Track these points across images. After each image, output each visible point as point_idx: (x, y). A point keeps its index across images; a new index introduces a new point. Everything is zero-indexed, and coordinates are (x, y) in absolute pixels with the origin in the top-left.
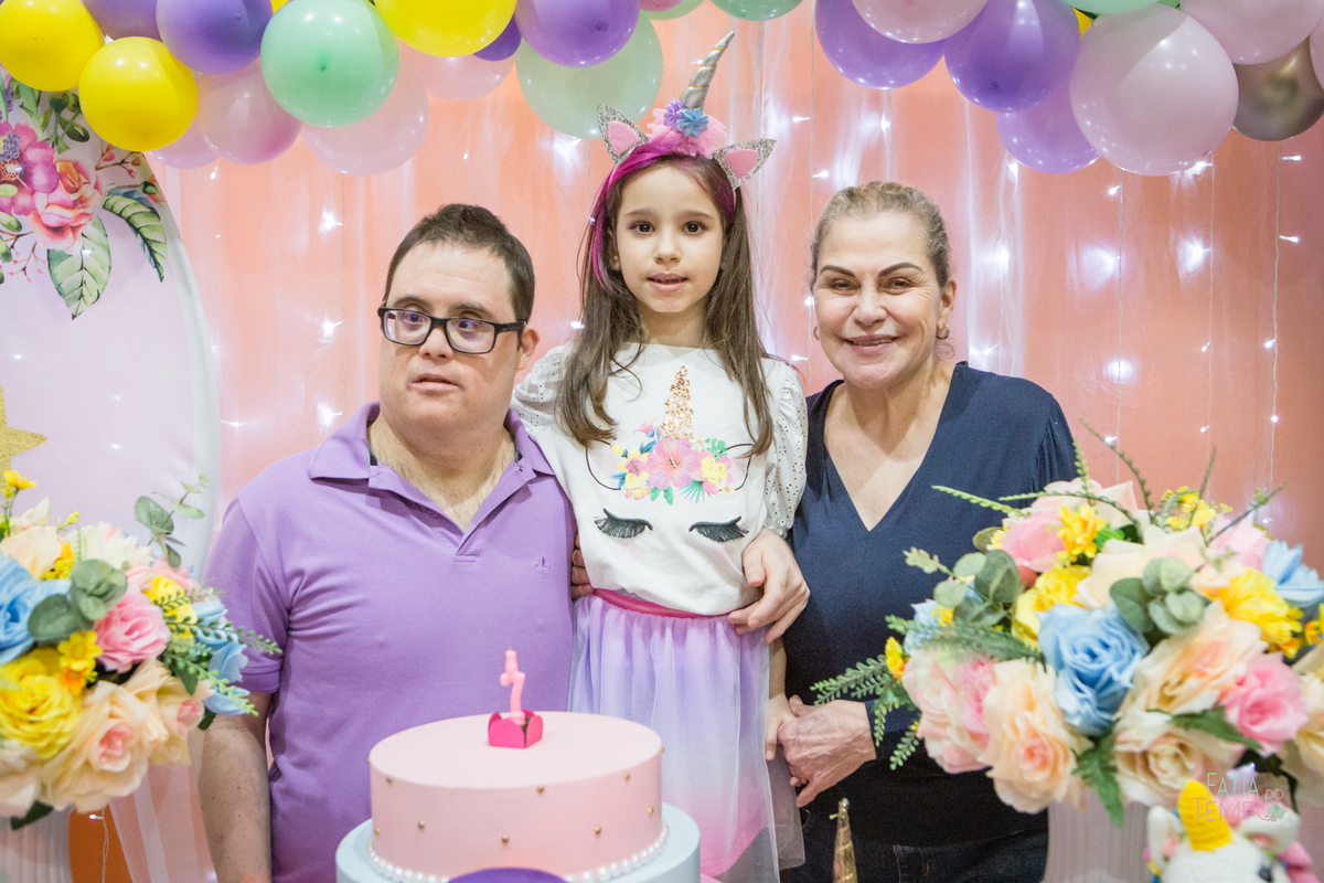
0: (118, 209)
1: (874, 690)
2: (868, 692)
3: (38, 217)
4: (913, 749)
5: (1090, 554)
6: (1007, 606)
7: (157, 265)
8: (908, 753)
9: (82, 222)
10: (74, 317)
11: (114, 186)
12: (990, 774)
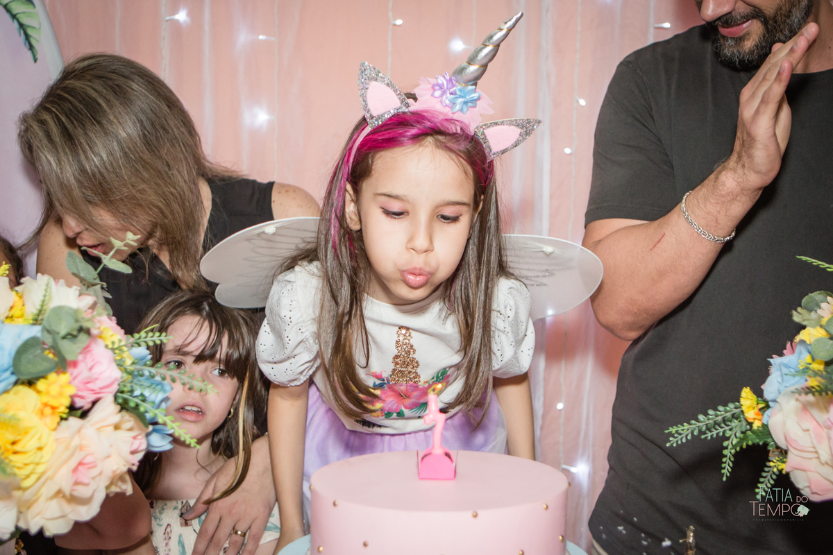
1: (724, 432)
2: (717, 434)
7: (31, 48)
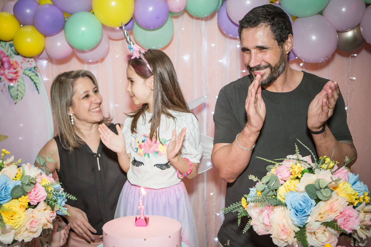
0: (27, 74)
1: (238, 211)
2: (236, 211)
3: (6, 76)
4: (249, 228)
5: (300, 176)
6: (276, 190)
7: (38, 90)
8: (248, 229)
9: (18, 77)
10: (15, 104)
11: (26, 68)
12: (271, 236)
